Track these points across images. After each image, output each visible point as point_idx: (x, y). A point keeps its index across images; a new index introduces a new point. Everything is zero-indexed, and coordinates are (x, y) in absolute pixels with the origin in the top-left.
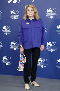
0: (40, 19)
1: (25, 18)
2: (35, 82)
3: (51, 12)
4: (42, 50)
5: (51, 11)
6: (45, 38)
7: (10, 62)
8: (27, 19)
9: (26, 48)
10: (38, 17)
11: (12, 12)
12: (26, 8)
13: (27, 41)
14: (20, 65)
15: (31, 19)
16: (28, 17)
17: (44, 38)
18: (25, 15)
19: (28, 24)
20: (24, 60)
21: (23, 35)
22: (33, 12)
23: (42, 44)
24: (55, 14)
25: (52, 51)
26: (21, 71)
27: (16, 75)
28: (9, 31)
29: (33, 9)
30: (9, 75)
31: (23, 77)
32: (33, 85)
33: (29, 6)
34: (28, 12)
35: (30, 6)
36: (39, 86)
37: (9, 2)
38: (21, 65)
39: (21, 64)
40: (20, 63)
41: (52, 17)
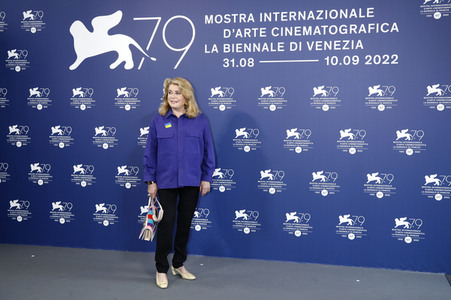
0: (202, 116)
1: (162, 110)
2: (183, 268)
3: (221, 95)
4: (204, 192)
5: (221, 93)
6: (211, 162)
7: (113, 217)
8: (167, 112)
9: (162, 187)
10: (193, 111)
11: (121, 92)
12: (165, 85)
13: (166, 170)
14: (146, 227)
15: (178, 114)
16: (169, 108)
17: (209, 165)
18: (165, 104)
19: (168, 126)
20: (157, 215)
21: (156, 154)
22: (180, 97)
23: (203, 179)
24: (230, 101)
25: (222, 189)
26: (148, 239)
27: (129, 250)
28: (112, 139)
29: (181, 89)
30: (113, 251)
31: (153, 254)
32: (179, 276)
33: (171, 83)
34: (169, 96)
35: (175, 82)
36: (193, 277)
37: (113, 66)
38: (149, 228)
39: (149, 224)
40: (147, 220)
41: (222, 108)
